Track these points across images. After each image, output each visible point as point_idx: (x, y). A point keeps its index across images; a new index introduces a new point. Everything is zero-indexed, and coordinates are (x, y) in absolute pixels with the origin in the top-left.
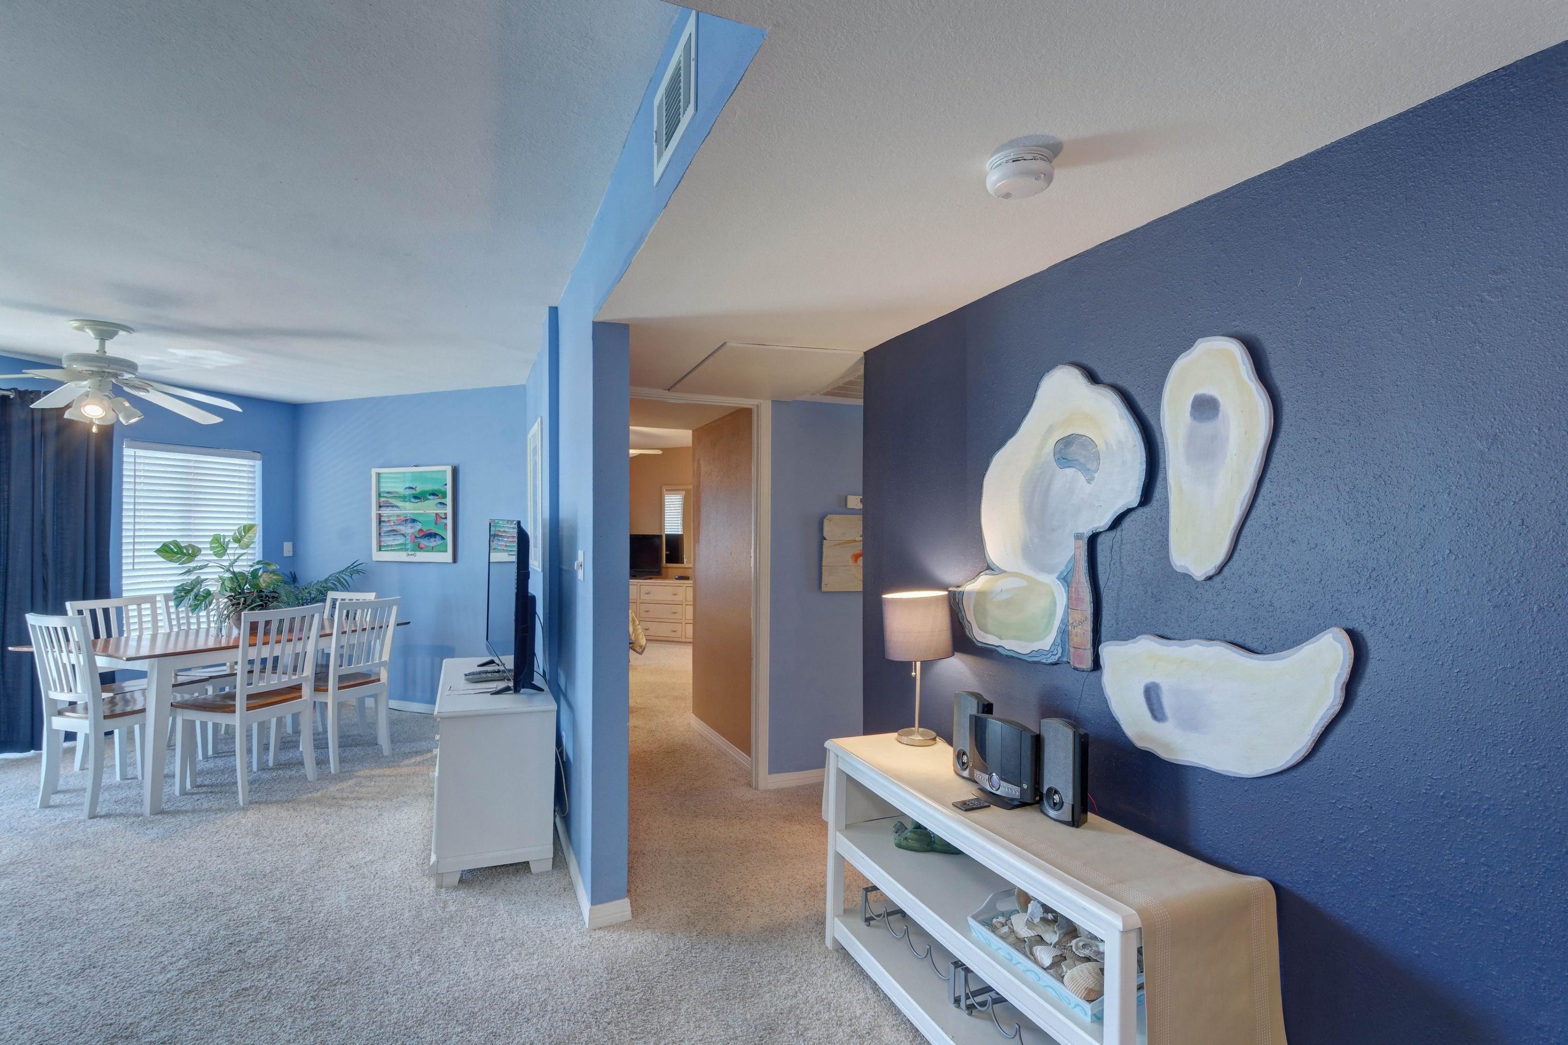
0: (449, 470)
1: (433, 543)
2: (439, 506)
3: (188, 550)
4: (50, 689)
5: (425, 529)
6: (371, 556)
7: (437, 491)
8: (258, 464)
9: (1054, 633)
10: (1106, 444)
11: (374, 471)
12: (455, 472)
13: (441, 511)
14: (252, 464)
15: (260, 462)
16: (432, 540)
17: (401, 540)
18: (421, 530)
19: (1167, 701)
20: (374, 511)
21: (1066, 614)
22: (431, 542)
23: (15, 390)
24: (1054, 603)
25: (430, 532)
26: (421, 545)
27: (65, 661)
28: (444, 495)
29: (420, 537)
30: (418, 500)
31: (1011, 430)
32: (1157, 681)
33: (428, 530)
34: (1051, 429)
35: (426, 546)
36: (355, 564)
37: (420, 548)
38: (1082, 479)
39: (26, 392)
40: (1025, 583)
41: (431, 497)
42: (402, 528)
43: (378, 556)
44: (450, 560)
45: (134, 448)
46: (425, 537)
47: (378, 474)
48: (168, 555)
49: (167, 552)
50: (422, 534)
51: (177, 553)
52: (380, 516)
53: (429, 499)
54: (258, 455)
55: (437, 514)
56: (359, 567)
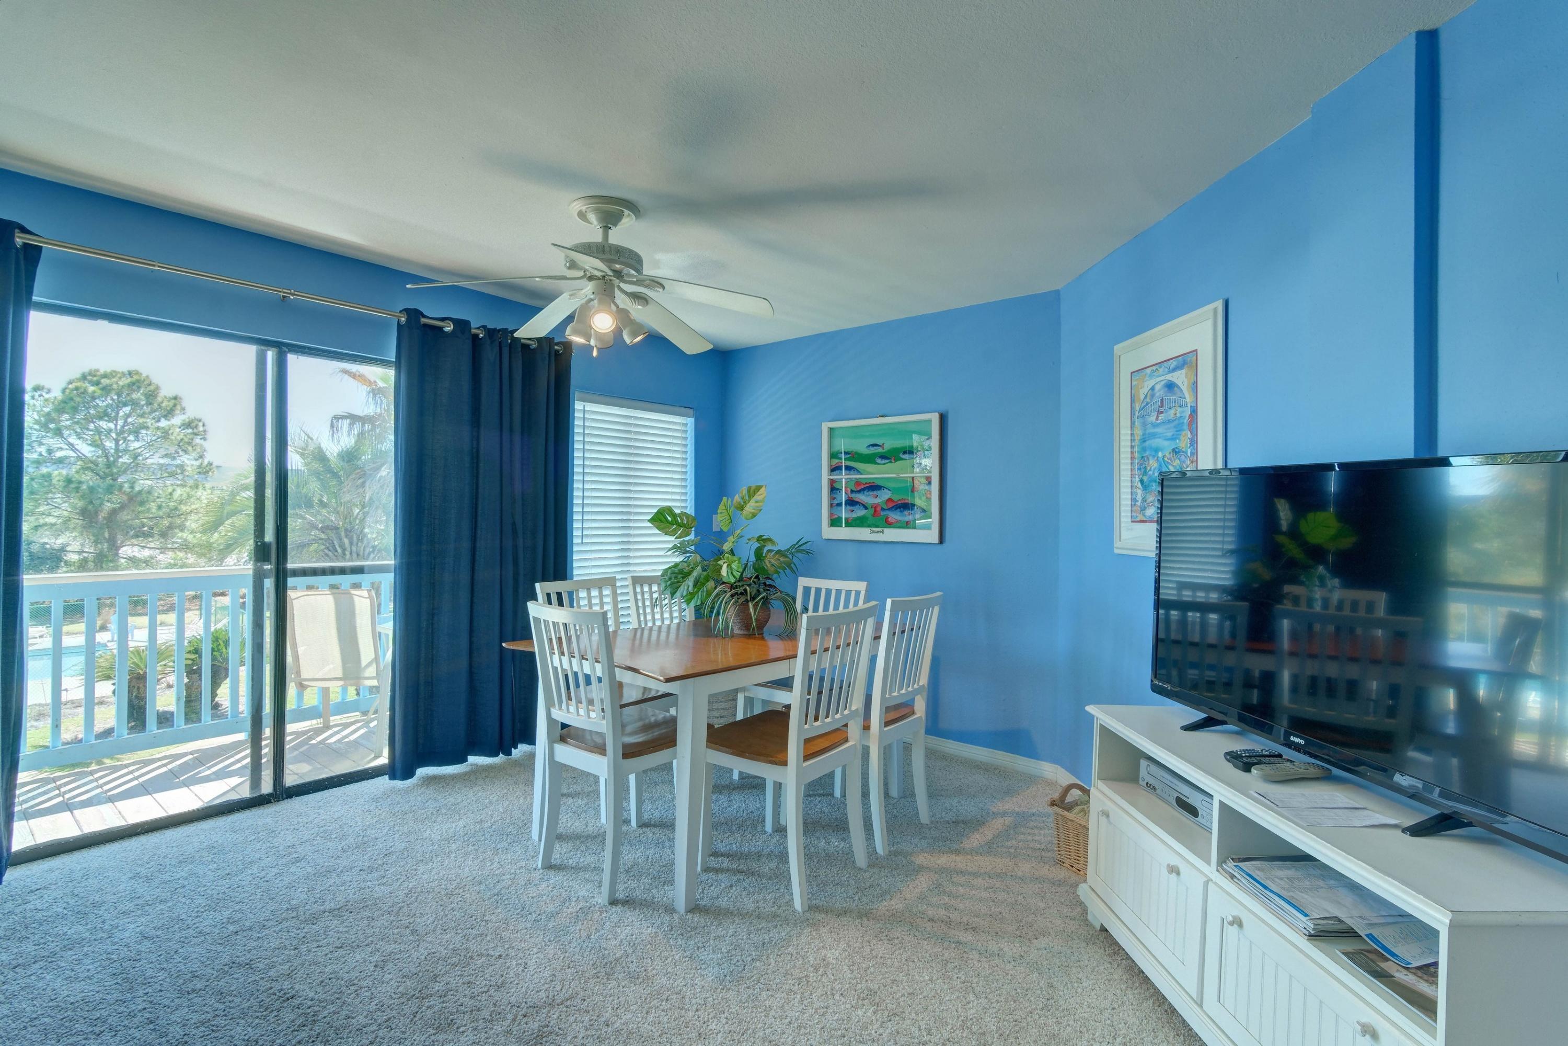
0: (935, 418)
1: (907, 516)
2: (918, 466)
3: (682, 520)
4: (554, 705)
5: (895, 498)
6: (820, 532)
8: (690, 421)
11: (826, 426)
12: (943, 419)
14: (684, 422)
15: (693, 420)
16: (906, 512)
17: (861, 513)
18: (890, 500)
22: (905, 515)
23: (484, 327)
25: (902, 502)
26: (889, 519)
27: (566, 665)
29: (889, 509)
30: (888, 461)
33: (900, 500)
35: (897, 521)
36: (800, 544)
37: (888, 523)
39: (495, 330)
41: (906, 456)
42: (862, 497)
43: (827, 533)
44: (936, 540)
45: (584, 401)
46: (896, 509)
47: (831, 430)
48: (663, 525)
49: (662, 522)
50: (891, 505)
51: (671, 523)
53: (902, 459)
54: (691, 411)
56: (803, 547)
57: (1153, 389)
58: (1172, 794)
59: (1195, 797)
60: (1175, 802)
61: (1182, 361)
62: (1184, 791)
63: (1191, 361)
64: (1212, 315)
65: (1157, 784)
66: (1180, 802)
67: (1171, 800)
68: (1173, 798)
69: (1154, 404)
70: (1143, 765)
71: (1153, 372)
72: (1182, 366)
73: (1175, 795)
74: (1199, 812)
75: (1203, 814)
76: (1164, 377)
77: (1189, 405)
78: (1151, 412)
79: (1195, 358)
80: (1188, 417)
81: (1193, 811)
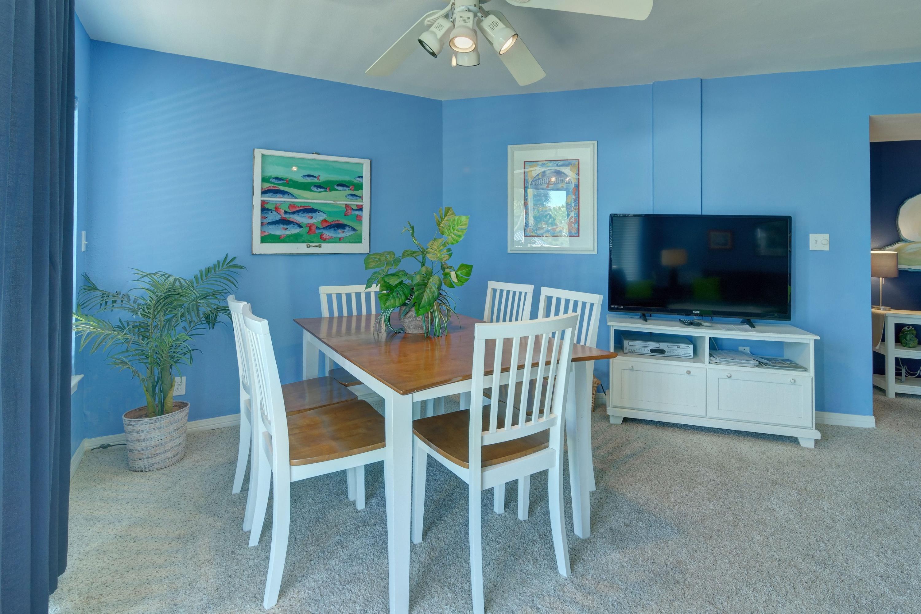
0: (366, 163)
1: (340, 234)
2: (350, 197)
6: (252, 247)
7: (349, 182)
11: (258, 153)
13: (353, 203)
16: (340, 231)
17: (294, 230)
18: (325, 221)
20: (258, 198)
22: (339, 233)
25: (337, 222)
26: (324, 236)
28: (359, 187)
29: (324, 228)
30: (323, 190)
35: (332, 238)
37: (323, 239)
41: (340, 188)
42: (296, 218)
43: (259, 248)
44: (367, 251)
46: (330, 228)
47: (265, 157)
50: (326, 225)
52: (263, 203)
55: (347, 206)
57: (544, 172)
58: (646, 349)
59: (663, 346)
60: (649, 352)
61: (567, 163)
62: (655, 345)
63: (574, 164)
64: (592, 146)
65: (635, 348)
66: (653, 351)
67: (646, 352)
68: (648, 350)
69: (544, 179)
70: (626, 342)
71: (544, 164)
72: (567, 165)
73: (649, 349)
74: (666, 351)
75: (669, 351)
76: (553, 168)
77: (573, 183)
78: (542, 183)
79: (577, 163)
80: (572, 189)
81: (662, 351)
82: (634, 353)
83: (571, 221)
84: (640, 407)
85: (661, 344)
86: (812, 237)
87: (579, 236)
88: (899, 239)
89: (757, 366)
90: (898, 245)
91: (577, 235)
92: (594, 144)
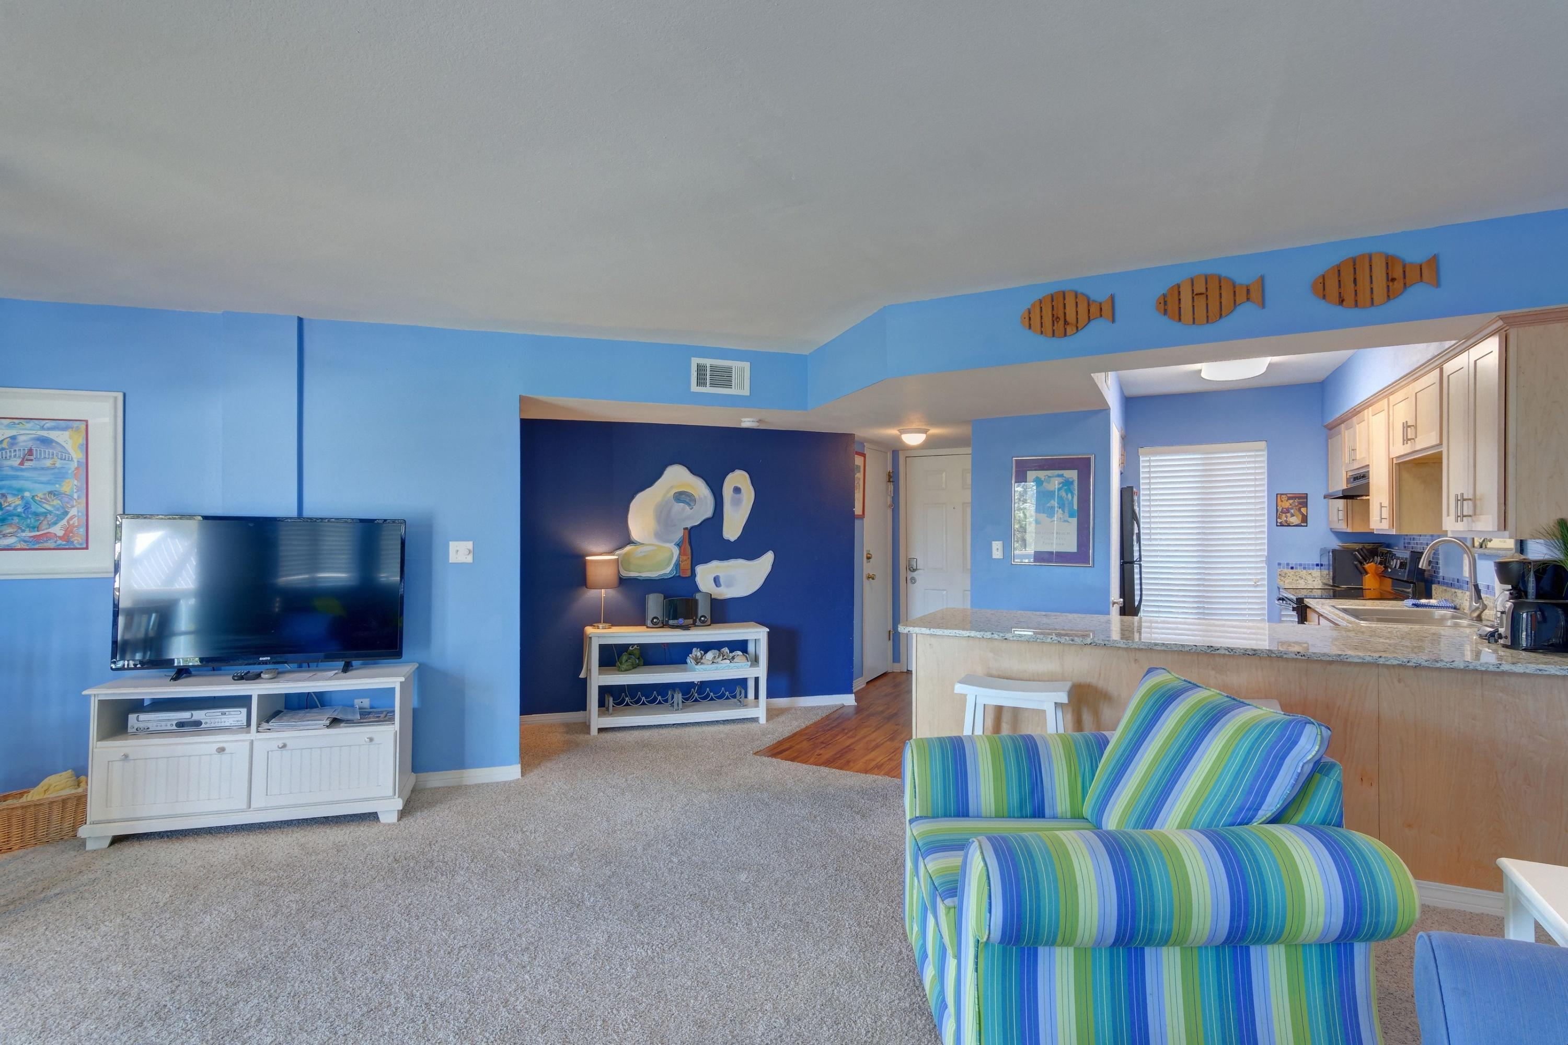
9: (672, 566)
10: (699, 496)
19: (722, 580)
21: (679, 557)
24: (673, 553)
31: (650, 484)
32: (718, 574)
34: (672, 487)
38: (687, 508)
40: (656, 548)
57: (13, 438)
58: (169, 723)
59: (198, 715)
60: (175, 727)
61: (64, 424)
62: (185, 715)
63: (77, 427)
64: (112, 400)
65: (149, 725)
66: (181, 724)
67: (169, 728)
68: (172, 725)
69: (15, 451)
70: (132, 718)
71: (14, 424)
72: (65, 429)
73: (174, 723)
74: (203, 721)
75: (208, 721)
76: (34, 432)
77: (76, 460)
78: (10, 457)
79: (84, 426)
80: (73, 469)
81: (198, 723)
82: (148, 733)
83: (71, 522)
84: (138, 815)
85: (195, 713)
86: (453, 546)
87: (87, 548)
88: (629, 542)
89: (328, 727)
90: (628, 548)
91: (84, 546)
92: (116, 398)
